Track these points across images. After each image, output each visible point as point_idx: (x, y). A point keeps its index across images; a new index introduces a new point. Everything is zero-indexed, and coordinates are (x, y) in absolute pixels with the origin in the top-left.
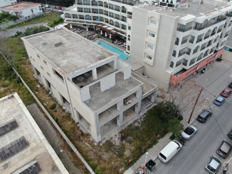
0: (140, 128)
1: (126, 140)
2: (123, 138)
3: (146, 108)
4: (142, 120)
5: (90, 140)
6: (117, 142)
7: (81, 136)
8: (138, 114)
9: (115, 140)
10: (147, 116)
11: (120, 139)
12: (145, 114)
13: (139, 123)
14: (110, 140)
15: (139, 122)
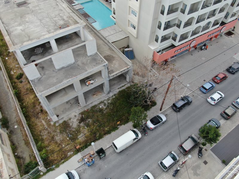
0: (104, 110)
1: (85, 122)
2: (82, 120)
3: (119, 88)
4: (109, 101)
5: (47, 118)
6: (74, 123)
7: (40, 113)
8: (107, 94)
9: (73, 122)
10: (116, 97)
11: (79, 121)
12: (115, 95)
13: (105, 105)
14: (68, 121)
15: (105, 103)
